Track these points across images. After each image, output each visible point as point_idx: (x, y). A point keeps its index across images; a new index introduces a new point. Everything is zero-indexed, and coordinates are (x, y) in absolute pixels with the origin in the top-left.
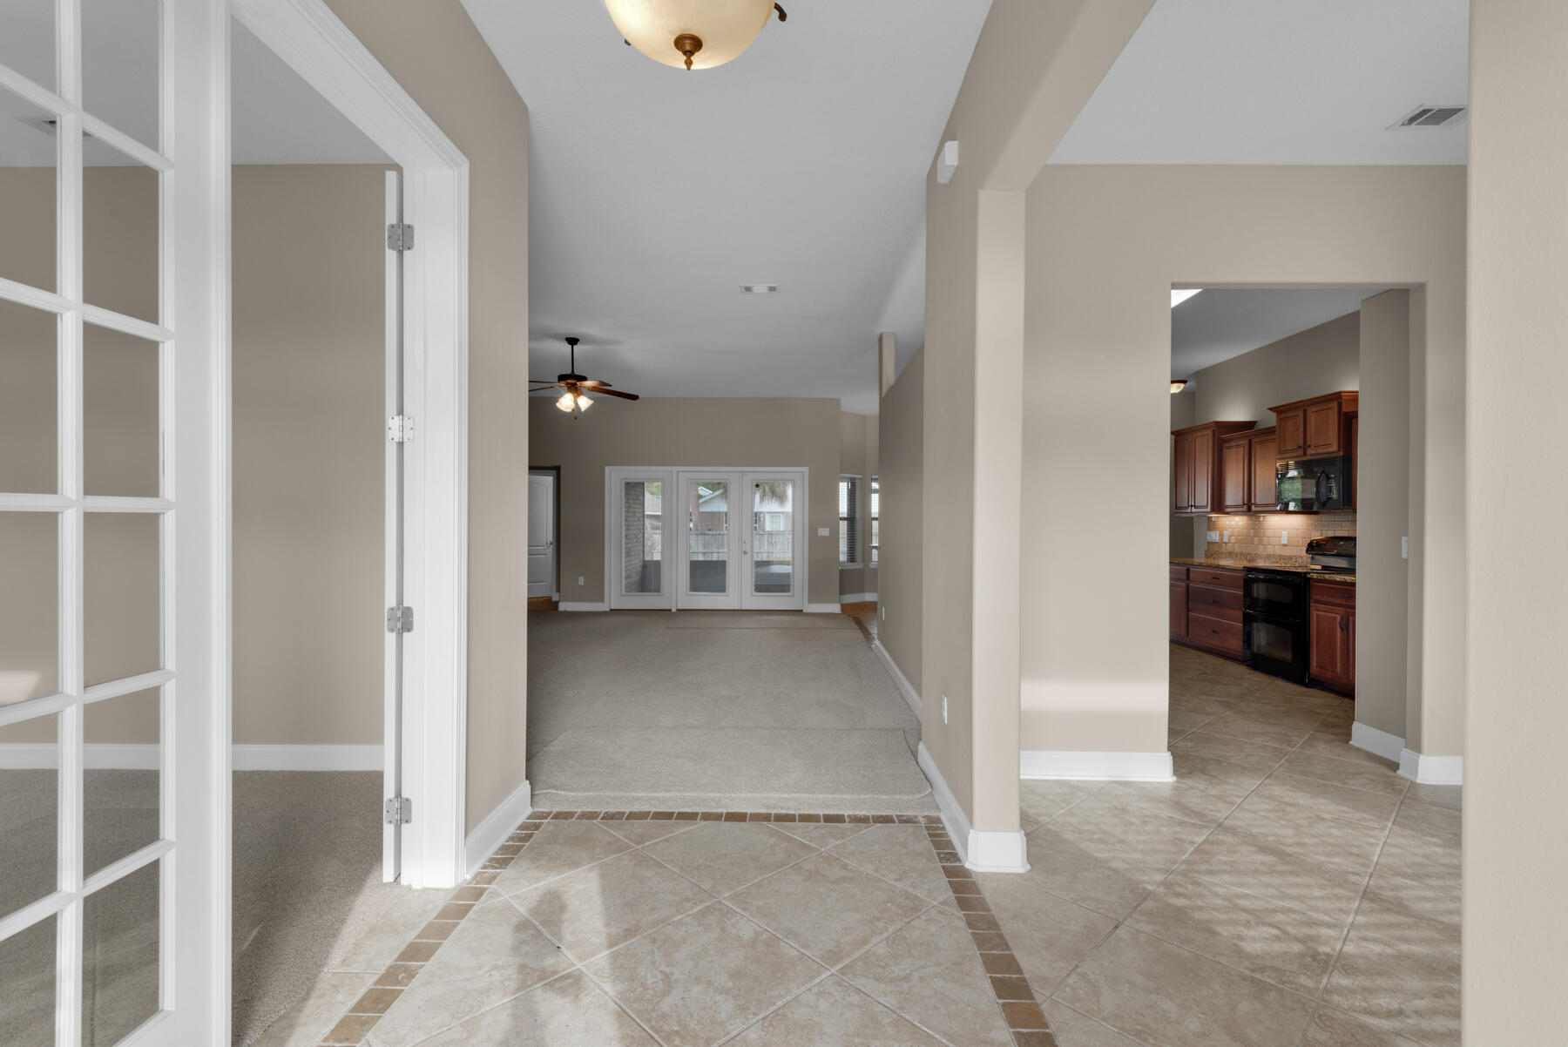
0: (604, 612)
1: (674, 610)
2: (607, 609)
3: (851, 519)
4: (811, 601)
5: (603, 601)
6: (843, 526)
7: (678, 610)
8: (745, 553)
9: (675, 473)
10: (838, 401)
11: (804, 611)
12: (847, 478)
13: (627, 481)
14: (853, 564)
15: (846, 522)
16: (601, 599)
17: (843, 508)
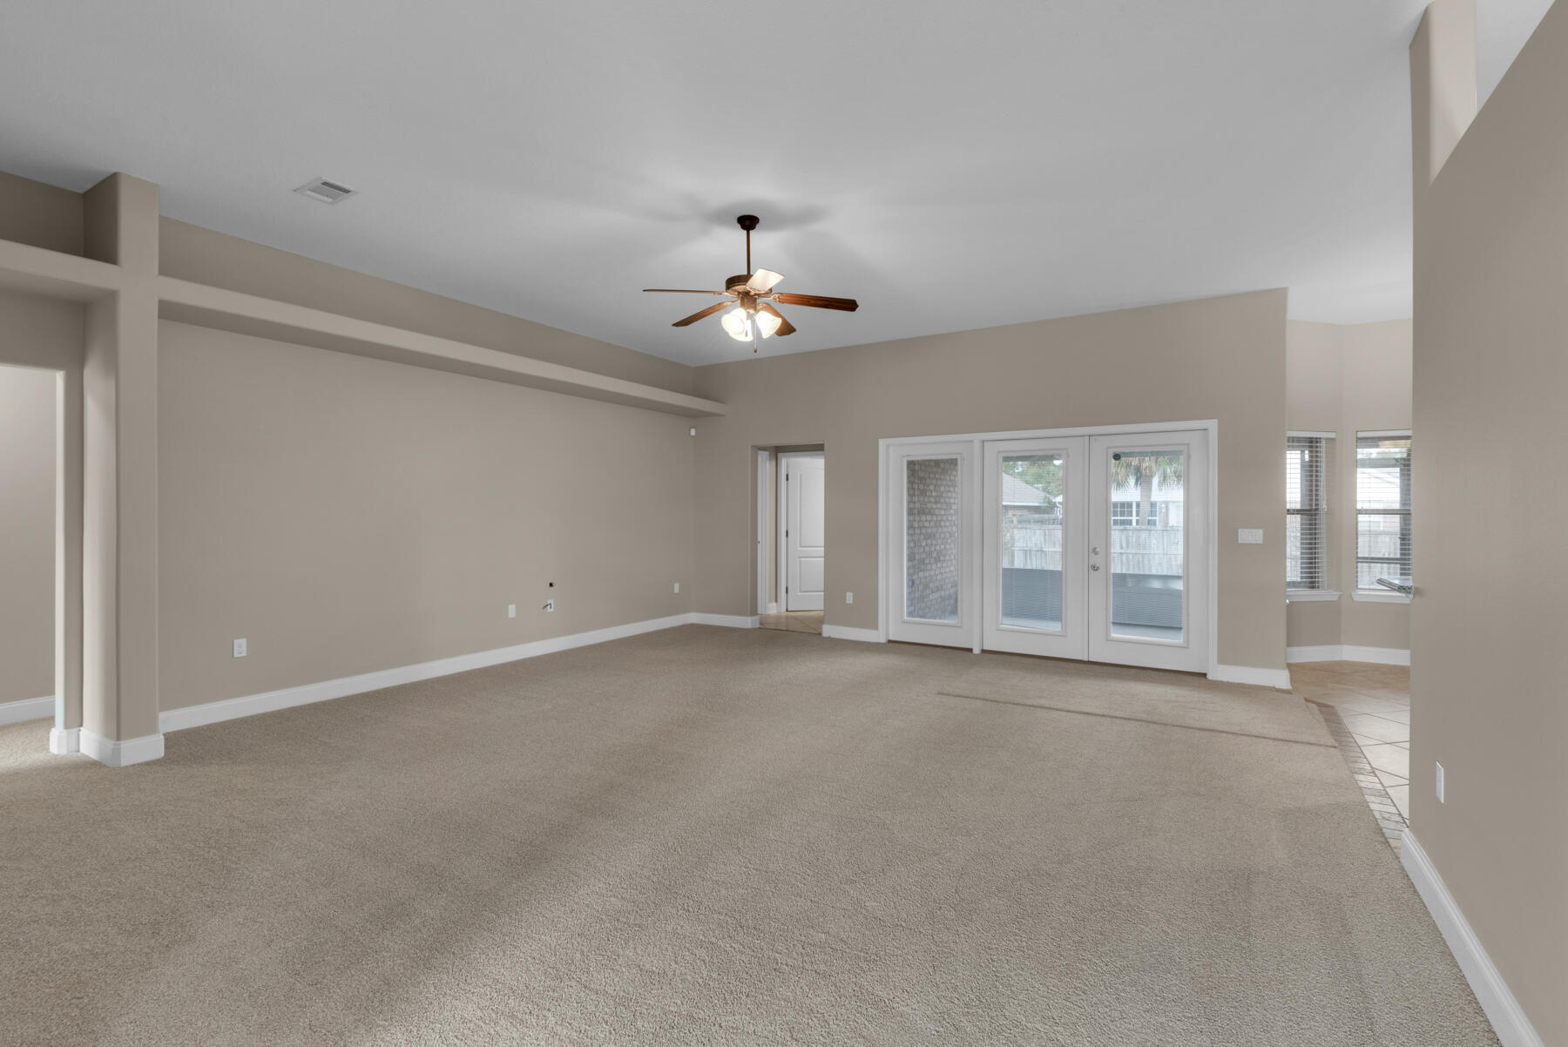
0: (878, 644)
1: (976, 651)
2: (883, 640)
3: (1310, 513)
4: (1223, 659)
5: (876, 627)
6: (1294, 525)
7: (983, 651)
8: (1095, 568)
9: (977, 445)
10: (1278, 298)
11: (1209, 677)
12: (1299, 440)
13: (911, 459)
14: (1314, 592)
15: (1298, 517)
16: (873, 624)
17: (1294, 494)
